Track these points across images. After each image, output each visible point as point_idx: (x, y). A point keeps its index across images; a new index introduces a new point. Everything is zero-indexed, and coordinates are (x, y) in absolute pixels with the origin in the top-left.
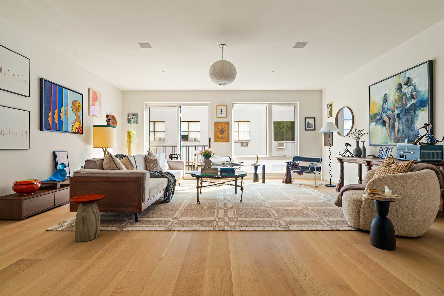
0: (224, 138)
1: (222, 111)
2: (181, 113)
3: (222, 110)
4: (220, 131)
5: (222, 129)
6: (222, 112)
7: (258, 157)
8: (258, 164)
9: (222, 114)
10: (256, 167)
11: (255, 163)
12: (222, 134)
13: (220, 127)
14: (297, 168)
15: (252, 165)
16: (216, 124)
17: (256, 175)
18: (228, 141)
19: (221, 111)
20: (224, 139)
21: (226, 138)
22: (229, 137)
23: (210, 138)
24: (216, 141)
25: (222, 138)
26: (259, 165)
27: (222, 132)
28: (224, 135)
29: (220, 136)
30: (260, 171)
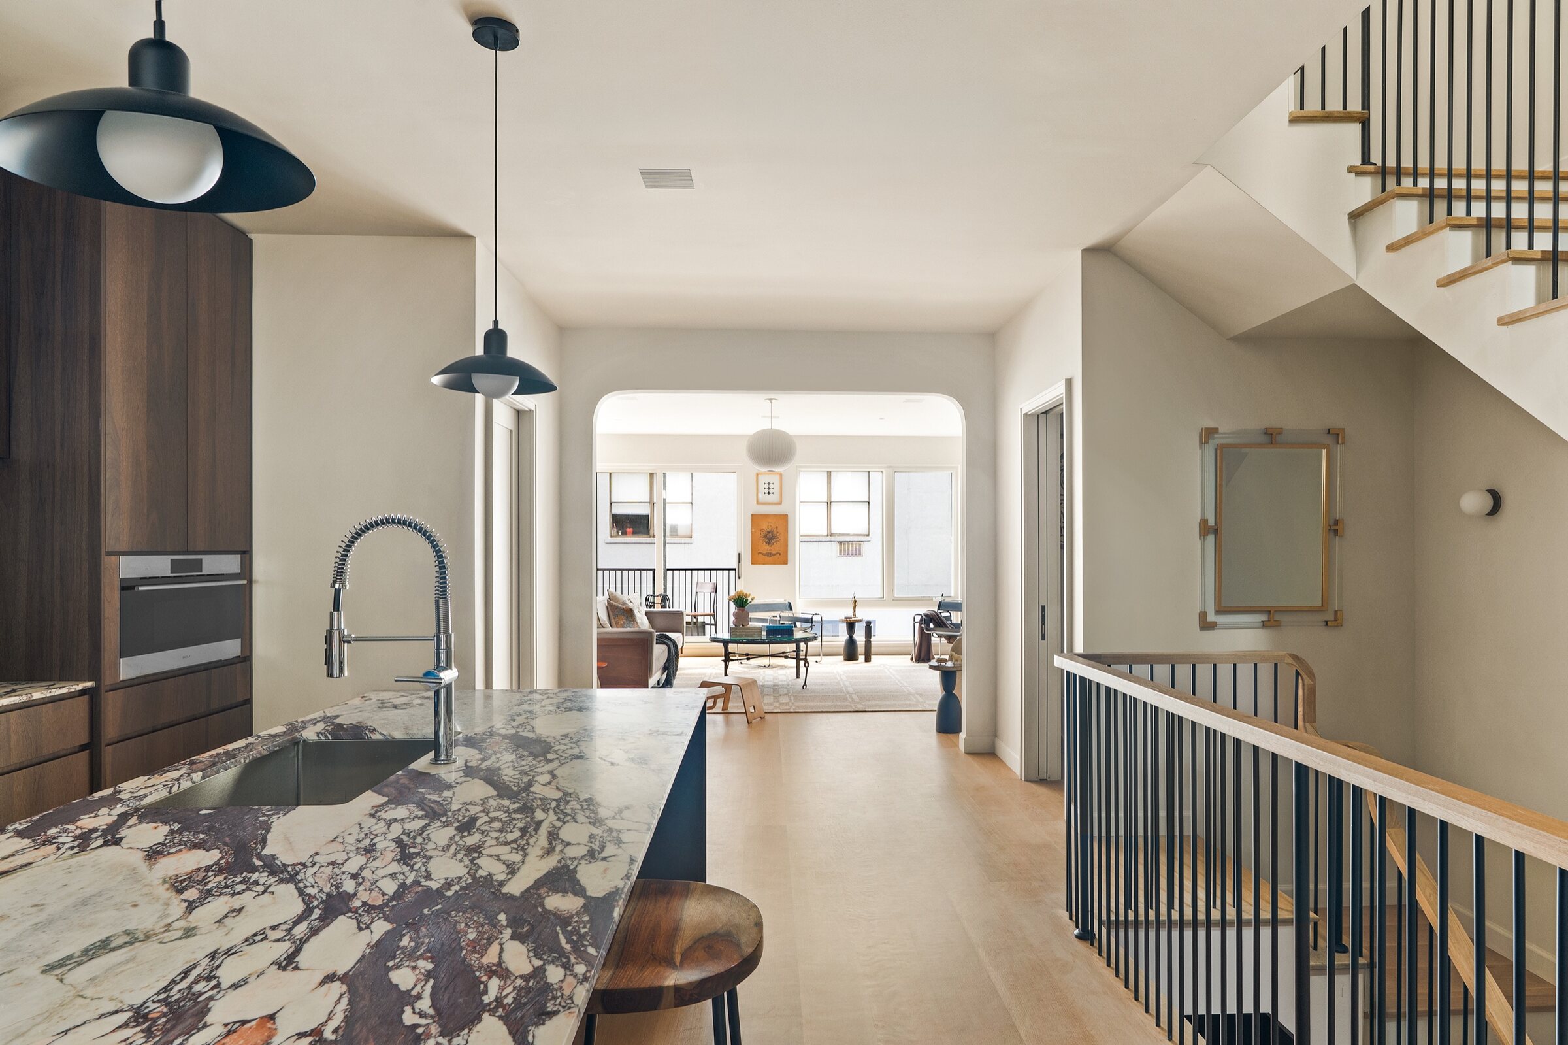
0: (774, 555)
1: (771, 486)
2: (665, 489)
3: (769, 484)
4: (765, 536)
5: (769, 532)
6: (769, 488)
7: (856, 601)
8: (859, 617)
9: (769, 493)
10: (851, 626)
11: (849, 613)
12: (769, 544)
13: (765, 526)
14: (942, 627)
15: (842, 621)
16: (756, 519)
17: (851, 643)
18: (786, 563)
19: (767, 486)
20: (776, 556)
21: (780, 554)
22: (786, 552)
23: (739, 554)
24: (754, 562)
25: (769, 555)
26: (860, 621)
27: (771, 539)
28: (775, 548)
29: (766, 548)
30: (860, 637)
